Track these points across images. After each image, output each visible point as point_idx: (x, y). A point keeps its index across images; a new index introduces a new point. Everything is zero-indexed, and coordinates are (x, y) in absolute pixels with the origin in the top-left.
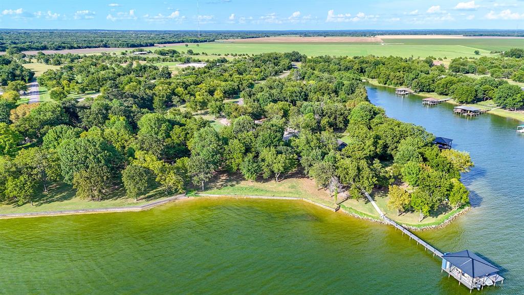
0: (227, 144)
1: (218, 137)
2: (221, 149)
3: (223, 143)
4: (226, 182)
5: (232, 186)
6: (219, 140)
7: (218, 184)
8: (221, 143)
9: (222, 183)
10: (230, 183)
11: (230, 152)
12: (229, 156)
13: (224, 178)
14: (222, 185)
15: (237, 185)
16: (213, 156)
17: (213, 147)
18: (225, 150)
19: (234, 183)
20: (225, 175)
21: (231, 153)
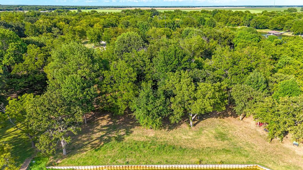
0: (107, 68)
1: (92, 57)
2: (98, 76)
3: (100, 68)
4: (109, 132)
5: (119, 139)
6: (93, 62)
7: (94, 136)
8: (97, 66)
9: (101, 133)
10: (114, 134)
11: (112, 82)
12: (111, 87)
13: (104, 123)
14: (101, 138)
15: (127, 138)
16: (83, 89)
17: (84, 75)
18: (104, 78)
19: (122, 132)
20: (106, 117)
21: (115, 82)
